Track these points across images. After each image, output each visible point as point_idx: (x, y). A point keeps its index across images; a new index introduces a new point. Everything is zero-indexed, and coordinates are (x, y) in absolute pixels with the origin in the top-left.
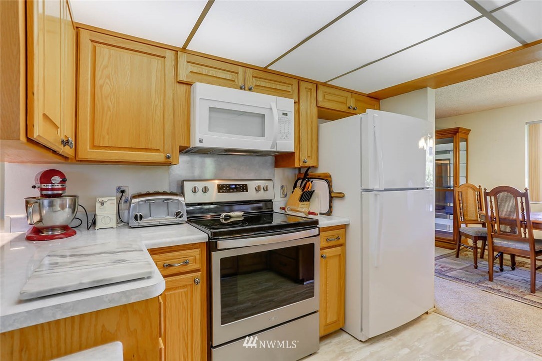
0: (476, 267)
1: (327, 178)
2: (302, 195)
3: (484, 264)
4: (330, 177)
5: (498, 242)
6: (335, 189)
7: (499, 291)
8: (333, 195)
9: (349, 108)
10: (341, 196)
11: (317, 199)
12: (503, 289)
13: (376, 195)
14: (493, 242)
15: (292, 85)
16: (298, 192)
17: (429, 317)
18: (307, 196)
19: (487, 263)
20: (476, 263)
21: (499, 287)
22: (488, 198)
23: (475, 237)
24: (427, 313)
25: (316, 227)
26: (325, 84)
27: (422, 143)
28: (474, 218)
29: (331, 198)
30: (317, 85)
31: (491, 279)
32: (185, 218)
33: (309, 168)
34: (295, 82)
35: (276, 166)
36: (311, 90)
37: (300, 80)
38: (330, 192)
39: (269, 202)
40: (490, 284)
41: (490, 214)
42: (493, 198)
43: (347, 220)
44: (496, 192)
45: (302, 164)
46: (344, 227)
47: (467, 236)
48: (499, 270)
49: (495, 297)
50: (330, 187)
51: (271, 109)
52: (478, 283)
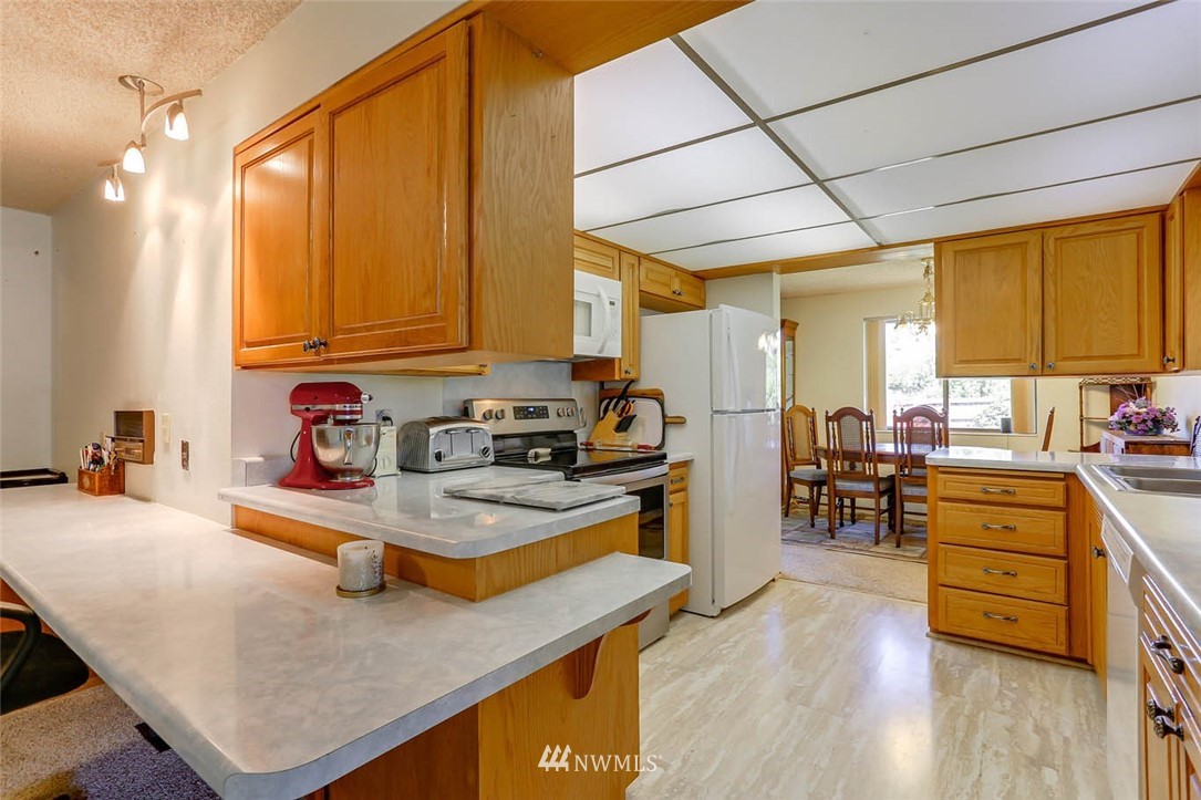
0: (813, 526)
1: (657, 396)
2: (620, 423)
3: (822, 522)
4: (662, 394)
5: (842, 485)
6: (670, 413)
7: (843, 547)
8: (667, 420)
9: (674, 292)
10: (680, 422)
11: (640, 429)
12: (846, 545)
13: (730, 417)
14: (835, 486)
15: (613, 258)
16: (613, 418)
17: (777, 584)
18: (624, 425)
19: (825, 519)
20: (813, 520)
21: (843, 544)
22: (830, 423)
23: (812, 482)
24: (773, 580)
25: (663, 464)
26: (647, 257)
27: (762, 342)
28: (807, 457)
29: (665, 424)
30: (640, 257)
31: (833, 537)
32: (491, 458)
33: (632, 381)
34: (616, 254)
35: (573, 379)
36: (633, 265)
37: (621, 250)
38: (664, 416)
39: (571, 435)
40: (833, 542)
41: (832, 447)
42: (835, 423)
43: (690, 454)
44: (840, 415)
45: (623, 376)
46: (686, 464)
47: (801, 482)
48: (838, 526)
49: (841, 555)
50: (663, 410)
51: (598, 296)
52: (819, 543)
